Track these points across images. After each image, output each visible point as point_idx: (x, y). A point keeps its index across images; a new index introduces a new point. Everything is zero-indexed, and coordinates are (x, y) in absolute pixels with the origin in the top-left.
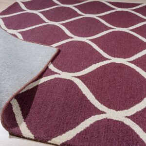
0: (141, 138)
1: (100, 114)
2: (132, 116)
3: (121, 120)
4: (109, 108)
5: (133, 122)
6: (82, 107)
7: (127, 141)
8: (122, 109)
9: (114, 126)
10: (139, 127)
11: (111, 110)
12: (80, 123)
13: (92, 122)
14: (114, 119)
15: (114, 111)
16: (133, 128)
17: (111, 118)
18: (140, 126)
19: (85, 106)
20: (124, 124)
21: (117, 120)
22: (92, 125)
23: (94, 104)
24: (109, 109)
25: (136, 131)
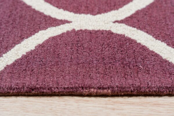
0: (151, 49)
1: (58, 24)
2: (126, 18)
3: (105, 29)
4: (76, 12)
5: (131, 28)
6: (14, 20)
7: (123, 59)
8: (106, 11)
9: (91, 41)
10: (145, 34)
11: (83, 15)
12: (12, 47)
13: (41, 42)
14: (90, 28)
15: (89, 16)
16: (133, 37)
17: (83, 29)
18: (147, 32)
19: (21, 17)
20: (112, 33)
21: (96, 29)
22: (41, 46)
23: (41, 11)
24: (78, 15)
25: (138, 42)
